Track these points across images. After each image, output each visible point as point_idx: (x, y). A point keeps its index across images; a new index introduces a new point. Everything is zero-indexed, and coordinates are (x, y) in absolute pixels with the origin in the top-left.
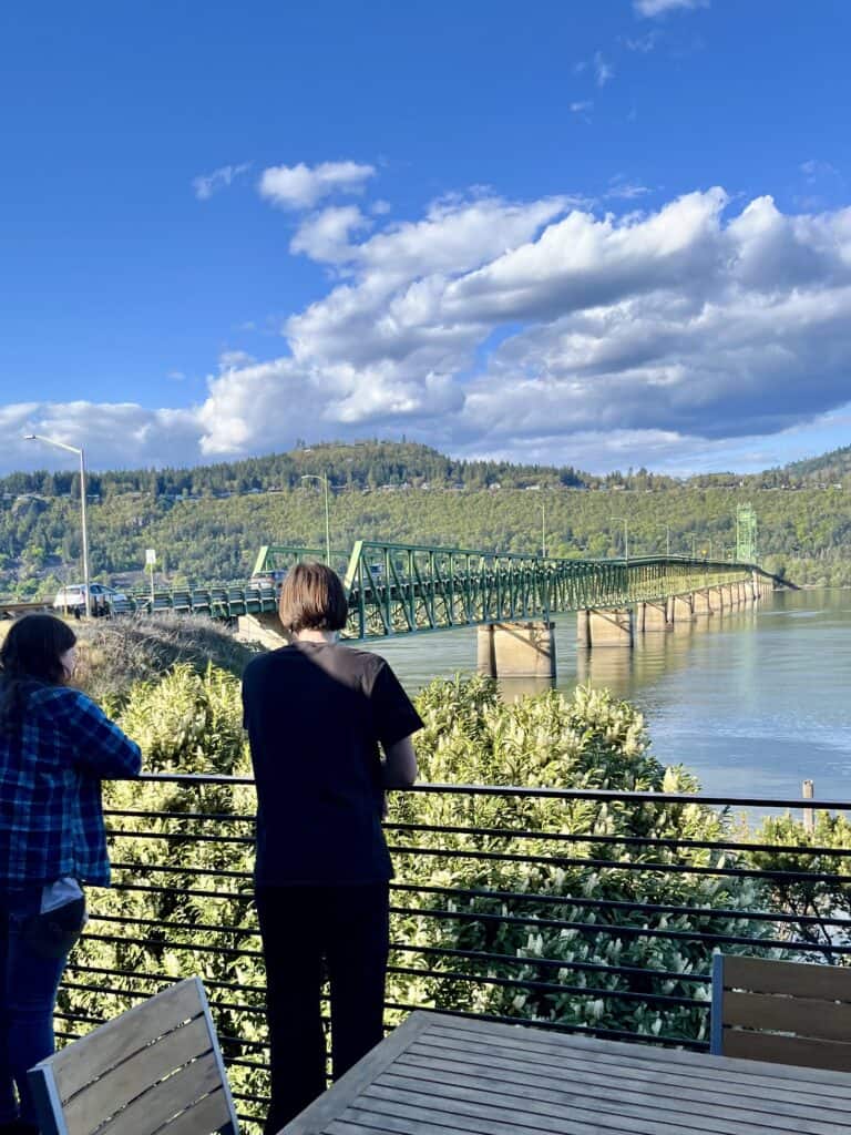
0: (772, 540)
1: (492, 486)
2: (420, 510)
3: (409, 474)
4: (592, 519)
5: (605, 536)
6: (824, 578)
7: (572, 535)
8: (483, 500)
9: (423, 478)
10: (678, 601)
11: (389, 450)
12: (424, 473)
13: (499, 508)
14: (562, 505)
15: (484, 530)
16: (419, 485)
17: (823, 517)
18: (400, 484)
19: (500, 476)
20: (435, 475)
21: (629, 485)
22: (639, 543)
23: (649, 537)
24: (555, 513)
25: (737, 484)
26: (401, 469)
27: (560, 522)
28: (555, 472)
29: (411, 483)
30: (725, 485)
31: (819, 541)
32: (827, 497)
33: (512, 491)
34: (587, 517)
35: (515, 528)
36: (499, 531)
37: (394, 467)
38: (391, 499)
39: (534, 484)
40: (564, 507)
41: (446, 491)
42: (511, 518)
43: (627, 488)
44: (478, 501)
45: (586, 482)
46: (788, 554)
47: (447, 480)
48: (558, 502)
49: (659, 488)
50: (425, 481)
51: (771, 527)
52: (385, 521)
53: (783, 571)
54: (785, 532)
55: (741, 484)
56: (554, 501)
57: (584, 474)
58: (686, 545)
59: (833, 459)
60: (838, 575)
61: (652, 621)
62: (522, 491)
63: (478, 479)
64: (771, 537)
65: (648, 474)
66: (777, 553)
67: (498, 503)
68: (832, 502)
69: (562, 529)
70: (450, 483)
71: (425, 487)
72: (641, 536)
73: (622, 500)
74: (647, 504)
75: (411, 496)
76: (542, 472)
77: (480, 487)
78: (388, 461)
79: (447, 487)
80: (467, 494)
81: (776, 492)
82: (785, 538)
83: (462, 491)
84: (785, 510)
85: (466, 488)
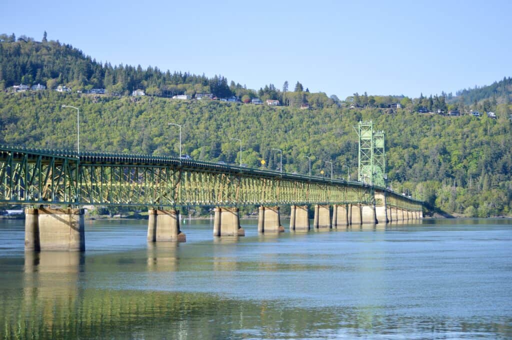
0: (427, 166)
1: (135, 93)
2: (53, 115)
3: (44, 75)
4: (242, 134)
5: (255, 153)
6: (472, 207)
7: (220, 151)
8: (123, 107)
9: (59, 79)
10: (224, 214)
11: (25, 49)
12: (60, 75)
13: (141, 117)
14: (210, 118)
15: (123, 141)
16: (54, 87)
17: (477, 145)
18: (32, 85)
19: (145, 83)
20: (73, 78)
21: (284, 101)
22: (291, 162)
23: (302, 157)
24: (202, 126)
25: (395, 105)
26: (35, 67)
27: (206, 137)
28: (205, 82)
29: (45, 84)
30: (383, 106)
31: (473, 169)
32: (481, 125)
33: (157, 99)
34: (237, 132)
35: (157, 140)
36: (140, 143)
37: (28, 66)
38: (21, 101)
39: (181, 93)
40: (213, 120)
41: (83, 95)
42: (155, 130)
43: (281, 104)
44: (118, 108)
45: (238, 95)
46: (441, 181)
47: (86, 84)
48: (207, 115)
49: (314, 106)
50: (61, 82)
51: (427, 153)
52: (12, 125)
53: (433, 198)
54: (439, 157)
55: (398, 106)
56: (202, 112)
57: (239, 86)
58: (340, 166)
59: (499, 89)
60: (485, 204)
61: (163, 231)
62: (167, 100)
63: (120, 84)
64: (426, 162)
65: (305, 90)
66: (431, 179)
67: (141, 112)
68: (485, 130)
69: (208, 144)
70: (90, 86)
71: (60, 89)
72: (293, 155)
73: (275, 116)
74: (302, 121)
75: (45, 100)
76: (191, 81)
77: (122, 93)
78: (22, 59)
79: (84, 91)
80: (107, 100)
81: (432, 117)
82: (440, 164)
83: (102, 96)
84: (440, 136)
85: (106, 94)
